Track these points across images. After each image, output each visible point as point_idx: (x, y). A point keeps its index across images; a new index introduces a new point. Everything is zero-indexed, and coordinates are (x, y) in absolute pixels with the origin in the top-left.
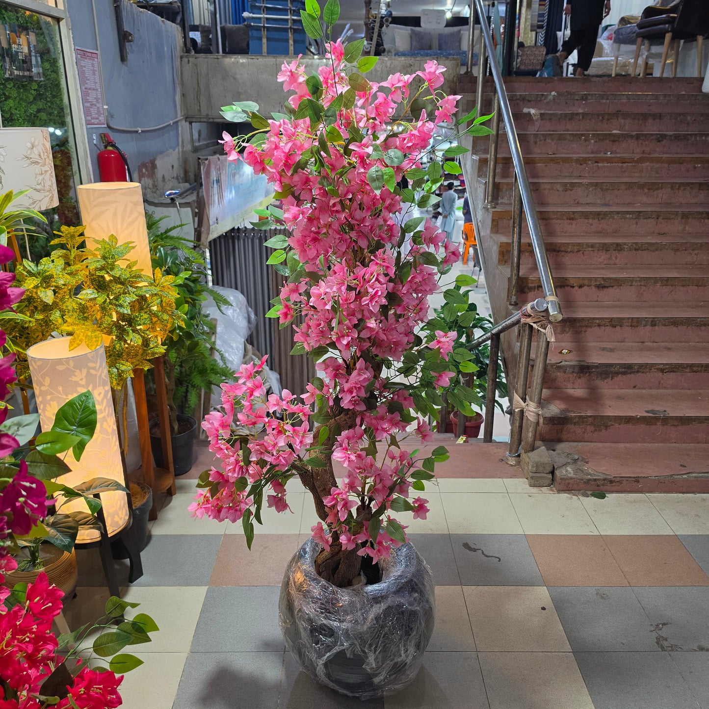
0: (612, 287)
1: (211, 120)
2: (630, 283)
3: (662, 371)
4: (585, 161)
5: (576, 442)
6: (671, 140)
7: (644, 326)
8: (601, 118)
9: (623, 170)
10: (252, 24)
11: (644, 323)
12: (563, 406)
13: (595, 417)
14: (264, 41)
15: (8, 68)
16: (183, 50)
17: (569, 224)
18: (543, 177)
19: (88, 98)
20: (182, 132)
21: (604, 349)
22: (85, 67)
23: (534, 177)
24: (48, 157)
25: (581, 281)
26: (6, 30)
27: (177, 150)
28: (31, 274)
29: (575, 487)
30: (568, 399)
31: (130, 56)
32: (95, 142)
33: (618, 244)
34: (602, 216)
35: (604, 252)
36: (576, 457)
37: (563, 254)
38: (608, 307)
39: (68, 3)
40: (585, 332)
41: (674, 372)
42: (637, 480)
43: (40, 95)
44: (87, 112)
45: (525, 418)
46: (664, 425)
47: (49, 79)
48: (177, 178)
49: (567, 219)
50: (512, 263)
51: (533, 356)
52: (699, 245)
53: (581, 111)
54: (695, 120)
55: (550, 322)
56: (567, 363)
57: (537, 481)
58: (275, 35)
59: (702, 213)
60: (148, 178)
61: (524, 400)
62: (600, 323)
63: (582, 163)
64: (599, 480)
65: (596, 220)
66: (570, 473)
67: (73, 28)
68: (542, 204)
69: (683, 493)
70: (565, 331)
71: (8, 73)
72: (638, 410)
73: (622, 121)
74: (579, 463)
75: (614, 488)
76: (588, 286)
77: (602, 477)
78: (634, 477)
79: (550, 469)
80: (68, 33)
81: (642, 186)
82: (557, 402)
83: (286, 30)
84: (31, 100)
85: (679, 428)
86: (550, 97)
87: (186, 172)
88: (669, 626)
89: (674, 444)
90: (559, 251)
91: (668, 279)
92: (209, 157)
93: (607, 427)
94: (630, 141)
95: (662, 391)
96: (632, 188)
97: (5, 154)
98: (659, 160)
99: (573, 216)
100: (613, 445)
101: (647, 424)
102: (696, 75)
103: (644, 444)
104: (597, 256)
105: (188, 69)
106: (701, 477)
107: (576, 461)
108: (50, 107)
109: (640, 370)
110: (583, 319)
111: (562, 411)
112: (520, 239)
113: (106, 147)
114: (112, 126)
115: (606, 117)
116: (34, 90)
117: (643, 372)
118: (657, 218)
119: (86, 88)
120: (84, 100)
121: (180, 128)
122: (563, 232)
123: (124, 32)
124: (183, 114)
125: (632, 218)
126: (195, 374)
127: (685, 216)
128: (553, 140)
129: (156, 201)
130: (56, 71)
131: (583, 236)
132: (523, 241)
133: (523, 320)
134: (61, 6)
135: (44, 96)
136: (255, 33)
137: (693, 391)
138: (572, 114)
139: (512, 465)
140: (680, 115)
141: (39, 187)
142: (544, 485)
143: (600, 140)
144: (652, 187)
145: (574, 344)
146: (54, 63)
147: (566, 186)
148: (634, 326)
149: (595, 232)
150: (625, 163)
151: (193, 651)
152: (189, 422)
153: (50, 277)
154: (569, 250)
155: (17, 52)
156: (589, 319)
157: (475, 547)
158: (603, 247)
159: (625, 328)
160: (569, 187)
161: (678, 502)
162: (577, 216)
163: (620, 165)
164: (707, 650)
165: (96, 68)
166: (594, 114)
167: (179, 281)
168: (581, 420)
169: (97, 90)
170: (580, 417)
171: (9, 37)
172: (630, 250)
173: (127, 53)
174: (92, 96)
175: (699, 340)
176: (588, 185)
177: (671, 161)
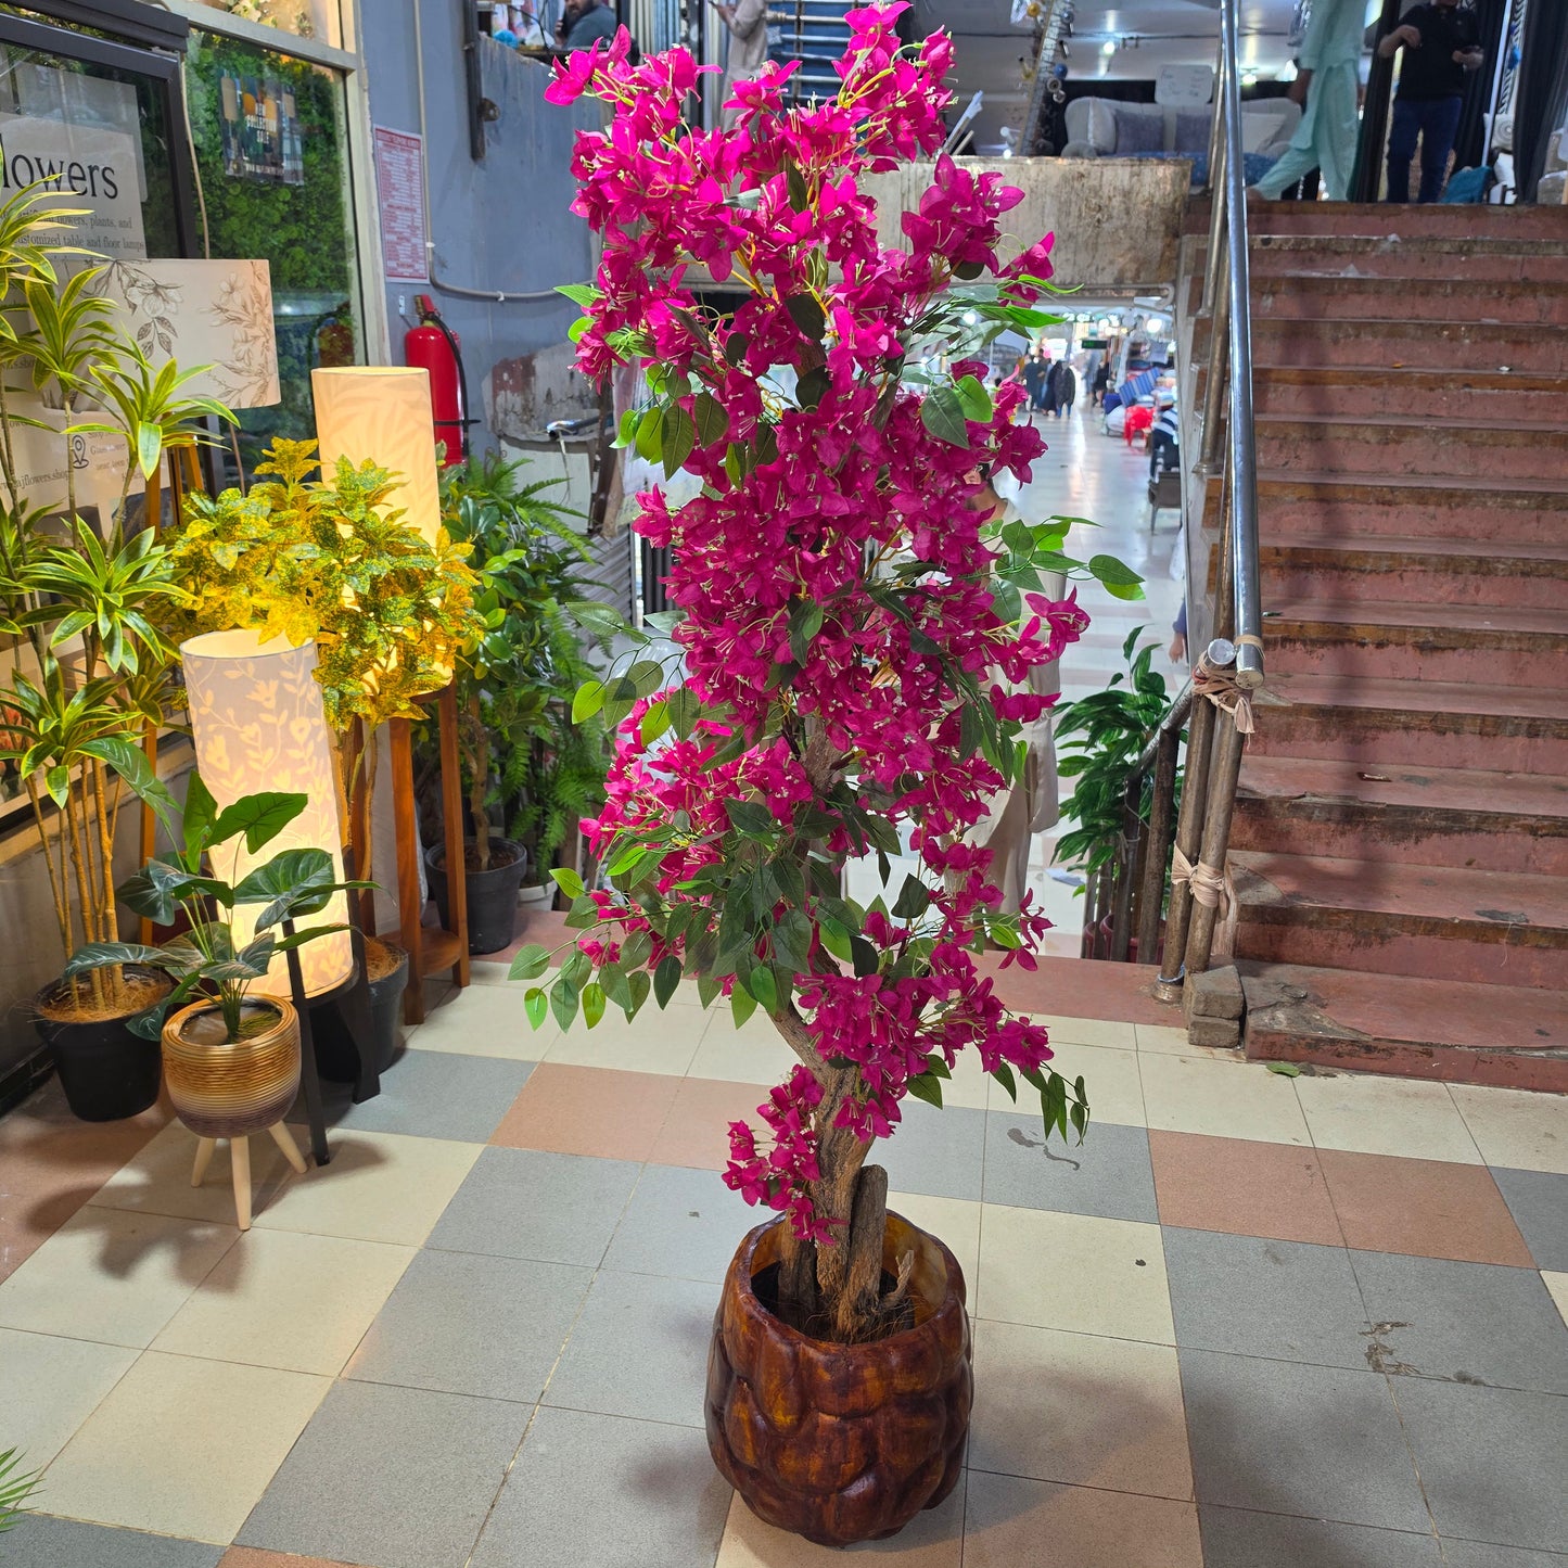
0: (1454, 649)
2: (1495, 645)
3: (1533, 831)
4: (1441, 381)
5: (1313, 965)
7: (1513, 735)
8: (1495, 292)
9: (1530, 405)
11: (1510, 728)
12: (1290, 886)
13: (1357, 914)
15: (233, 157)
17: (1381, 514)
18: (1342, 414)
19: (393, 224)
21: (1410, 779)
22: (391, 164)
23: (1319, 414)
24: (263, 312)
25: (1381, 633)
26: (235, 89)
28: (201, 514)
29: (1286, 1052)
30: (1307, 874)
31: (492, 150)
32: (402, 311)
33: (1481, 560)
34: (1457, 500)
35: (1450, 576)
36: (1303, 993)
37: (1354, 575)
38: (1437, 692)
39: (365, 42)
40: (1374, 739)
41: (1560, 835)
42: (1428, 1051)
43: (297, 213)
44: (390, 252)
45: (1193, 902)
46: (1516, 945)
47: (316, 184)
48: (581, 399)
49: (1378, 503)
50: (1220, 584)
53: (1453, 276)
56: (1315, 799)
57: (1206, 1033)
60: (513, 392)
62: (1409, 722)
63: (1433, 386)
64: (1339, 1041)
65: (1445, 509)
66: (1280, 1023)
67: (373, 89)
68: (1331, 470)
69: (1535, 1090)
70: (1328, 735)
71: (232, 167)
72: (1460, 909)
73: (1546, 301)
74: (1306, 1005)
75: (1374, 1064)
76: (1397, 645)
77: (1348, 1036)
78: (1421, 1044)
79: (1235, 1009)
80: (361, 99)
82: (1283, 879)
84: (276, 221)
85: (1551, 954)
86: (1385, 246)
88: (1409, 1330)
89: (1539, 990)
90: (1345, 569)
93: (1383, 938)
94: (1554, 343)
95: (1531, 877)
96: (1539, 443)
97: (179, 300)
99: (1389, 497)
100: (1396, 979)
101: (1477, 940)
103: (1470, 984)
104: (1431, 585)
107: (1299, 1001)
108: (314, 237)
110: (1370, 711)
111: (1286, 896)
113: (422, 322)
114: (439, 281)
115: (1508, 291)
116: (284, 203)
117: (1489, 832)
119: (390, 206)
120: (386, 228)
122: (1366, 530)
123: (481, 99)
125: (1527, 508)
128: (1375, 337)
129: (523, 437)
130: (334, 171)
131: (1409, 540)
133: (1195, 689)
134: (351, 48)
135: (303, 216)
138: (1431, 282)
139: (1164, 1002)
141: (239, 365)
142: (1222, 1043)
143: (1484, 339)
145: (1349, 764)
146: (330, 156)
147: (1387, 433)
148: (1488, 735)
149: (1441, 534)
150: (1534, 389)
151: (429, 1247)
152: (512, 852)
153: (235, 521)
154: (1368, 567)
155: (254, 131)
156: (1383, 712)
157: (1033, 1138)
158: (1447, 564)
159: (1468, 738)
160: (1391, 436)
161: (1516, 1106)
162: (1400, 497)
163: (1522, 393)
164: (1476, 1383)
165: (415, 168)
166: (1477, 284)
167: (497, 564)
168: (1325, 918)
169: (414, 210)
170: (1323, 911)
171: (242, 102)
172: (1511, 574)
173: (483, 143)
174: (402, 222)
176: (1437, 433)
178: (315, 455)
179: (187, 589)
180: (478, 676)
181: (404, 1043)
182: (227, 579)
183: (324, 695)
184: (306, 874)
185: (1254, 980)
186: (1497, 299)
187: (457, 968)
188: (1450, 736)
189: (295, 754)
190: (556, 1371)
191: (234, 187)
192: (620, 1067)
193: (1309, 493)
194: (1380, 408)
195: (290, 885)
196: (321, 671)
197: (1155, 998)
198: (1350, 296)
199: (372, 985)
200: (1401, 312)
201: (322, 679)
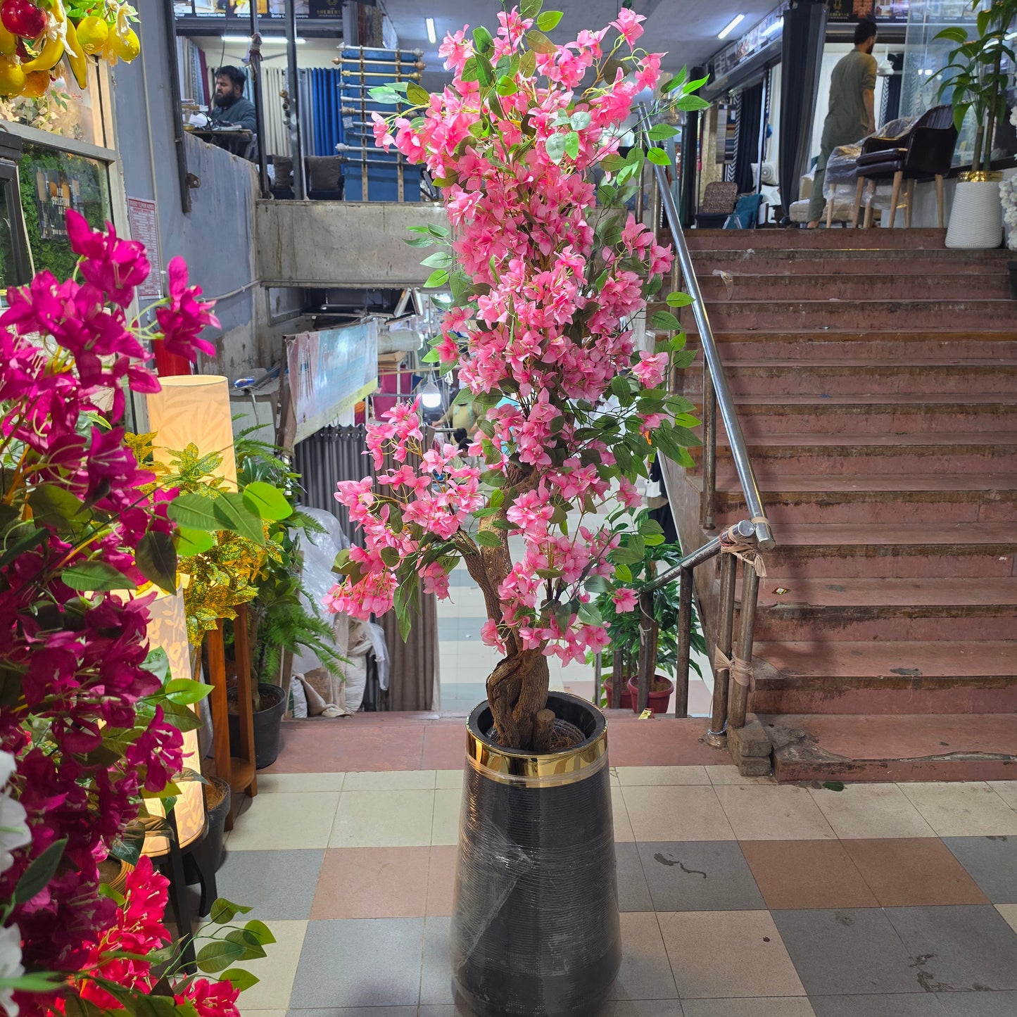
0: (839, 504)
1: (296, 285)
2: (861, 499)
3: (910, 615)
4: (795, 338)
5: (801, 713)
6: (907, 310)
7: (884, 556)
8: (813, 282)
9: (846, 350)
10: (349, 159)
12: (781, 665)
13: (824, 679)
14: (365, 180)
15: (45, 226)
16: (259, 194)
17: (778, 421)
18: (743, 360)
20: (256, 300)
21: (831, 587)
22: (138, 221)
23: (728, 360)
25: (797, 496)
26: (45, 180)
27: (249, 325)
29: (802, 775)
30: (787, 655)
31: (195, 206)
32: (148, 318)
33: (843, 448)
34: (820, 411)
35: (826, 458)
36: (802, 734)
37: (771, 460)
38: (835, 531)
39: (120, 142)
40: (806, 564)
41: (925, 617)
42: (884, 764)
45: (731, 681)
46: (916, 689)
48: (249, 362)
49: (776, 415)
50: (706, 473)
51: (738, 597)
52: (950, 447)
53: (787, 273)
54: (938, 284)
55: (760, 552)
56: (783, 606)
57: (751, 768)
58: (379, 173)
59: (953, 406)
60: (212, 363)
61: (730, 656)
62: (825, 552)
63: (791, 341)
64: (833, 764)
65: (813, 416)
66: (795, 756)
67: (126, 173)
68: (742, 395)
69: (947, 781)
70: (779, 563)
71: (45, 233)
72: (881, 669)
73: (842, 286)
74: (806, 742)
75: (854, 777)
76: (807, 503)
77: (841, 760)
78: (880, 761)
79: (767, 751)
80: (119, 179)
81: (871, 371)
82: (774, 659)
83: (394, 167)
85: (938, 692)
86: (746, 256)
87: (260, 353)
88: (935, 958)
89: (931, 716)
90: (766, 457)
91: (911, 494)
92: (296, 335)
93: (841, 693)
94: (853, 312)
95: (911, 643)
96: (858, 373)
98: (893, 337)
99: (782, 411)
100: (850, 717)
101: (894, 688)
102: (936, 224)
103: (892, 716)
104: (816, 464)
105: (265, 219)
106: (969, 758)
107: (801, 739)
109: (882, 615)
110: (802, 547)
111: (781, 672)
112: (714, 441)
115: (821, 281)
117: (885, 618)
118: (894, 414)
121: (254, 296)
122: (770, 431)
123: (187, 174)
124: (258, 277)
125: (860, 414)
126: (275, 627)
128: (751, 311)
131: (797, 437)
132: (718, 443)
133: (723, 549)
134: (111, 146)
136: (352, 171)
137: (953, 643)
138: (776, 277)
139: (716, 748)
140: (918, 277)
142: (761, 773)
143: (813, 311)
144: (887, 372)
145: (793, 580)
147: (771, 372)
148: (870, 556)
149: (813, 432)
150: (847, 340)
151: (294, 1007)
152: (274, 693)
154: (779, 456)
155: (57, 207)
156: (809, 547)
157: (671, 859)
158: (824, 451)
159: (858, 559)
160: (775, 373)
161: (940, 793)
162: (788, 411)
163: (841, 343)
164: (987, 990)
165: (152, 222)
166: (803, 278)
168: (806, 683)
169: (152, 250)
170: (805, 679)
171: (49, 188)
172: (860, 455)
173: (190, 202)
175: (957, 574)
176: (800, 370)
177: (908, 338)
183: (187, 623)
185: (772, 729)
186: (815, 287)
188: (849, 558)
191: (46, 246)
194: (762, 355)
197: (710, 745)
200: (762, 296)
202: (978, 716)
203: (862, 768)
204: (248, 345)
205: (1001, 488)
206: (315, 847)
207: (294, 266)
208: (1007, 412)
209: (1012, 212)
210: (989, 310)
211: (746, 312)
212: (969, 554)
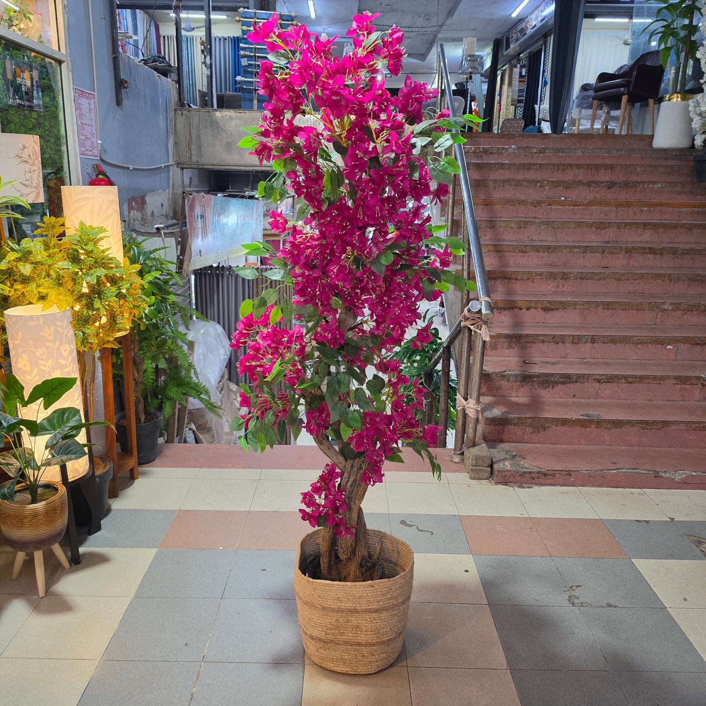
0: (558, 309)
1: (201, 167)
2: (574, 307)
3: (599, 381)
4: (538, 203)
5: (517, 442)
6: (620, 187)
7: (585, 343)
8: (556, 168)
9: (575, 212)
10: (244, 87)
11: (584, 340)
12: (504, 409)
13: (533, 418)
14: (255, 102)
16: (178, 104)
17: (522, 256)
18: (501, 217)
19: (83, 131)
20: (173, 175)
21: (547, 363)
22: (82, 104)
23: (491, 218)
24: (37, 159)
25: (528, 304)
26: (12, 65)
27: (167, 191)
29: (512, 479)
30: (510, 404)
31: (125, 102)
32: (87, 171)
33: (564, 273)
34: (551, 250)
35: (552, 280)
36: (515, 454)
37: (514, 281)
38: (553, 327)
39: (70, 50)
40: (530, 347)
41: (609, 382)
42: (569, 473)
43: (40, 124)
44: (82, 144)
45: (467, 417)
46: (598, 428)
47: (48, 111)
48: (166, 216)
49: (520, 252)
52: (640, 275)
53: (538, 162)
54: (644, 171)
56: (510, 372)
57: (477, 474)
59: (645, 249)
60: (137, 211)
61: (466, 399)
62: (544, 339)
63: (536, 205)
64: (533, 472)
65: (546, 254)
66: (507, 467)
67: (73, 71)
68: (498, 240)
69: (614, 487)
70: (512, 346)
71: (11, 101)
72: (574, 415)
73: (576, 171)
74: (517, 458)
75: (548, 481)
76: (535, 308)
77: (536, 470)
78: (566, 471)
79: (488, 462)
80: (68, 75)
81: (590, 225)
82: (501, 407)
84: (31, 127)
85: (613, 431)
86: (510, 150)
87: (175, 212)
88: (582, 587)
89: (608, 447)
90: (510, 279)
91: (608, 304)
92: (193, 193)
93: (544, 428)
94: (582, 188)
95: (600, 400)
96: (581, 226)
99: (524, 249)
100: (551, 446)
101: (582, 427)
102: (650, 133)
103: (581, 446)
104: (545, 285)
105: (181, 121)
106: (630, 472)
107: (513, 457)
108: (47, 135)
109: (579, 380)
110: (528, 335)
111: (504, 413)
113: (97, 176)
114: (104, 158)
115: (561, 167)
116: (34, 119)
117: (581, 382)
118: (603, 253)
119: (81, 123)
120: (80, 133)
121: (171, 172)
122: (516, 264)
123: (120, 79)
124: (175, 160)
125: (578, 252)
127: (629, 251)
128: (511, 186)
129: (143, 231)
130: (56, 106)
131: (534, 267)
133: (463, 323)
134: (63, 51)
135: (43, 125)
136: (247, 95)
137: (628, 401)
138: (530, 164)
139: (456, 463)
140: (630, 166)
141: (27, 183)
142: (484, 478)
143: (554, 186)
144: (601, 226)
145: (521, 358)
146: (54, 98)
147: (520, 224)
148: (575, 343)
149: (546, 264)
150: (576, 206)
151: (137, 596)
152: (155, 415)
153: (30, 253)
154: (519, 278)
155: (21, 85)
156: (533, 335)
157: (411, 523)
158: (551, 276)
159: (568, 345)
160: (523, 225)
161: (607, 494)
162: (529, 249)
163: (571, 207)
164: (615, 607)
165: (92, 107)
166: (549, 165)
167: (149, 277)
168: (520, 421)
169: (92, 126)
170: (519, 419)
171: (15, 71)
172: (576, 279)
173: (122, 99)
174: (87, 130)
175: (637, 358)
176: (540, 223)
177: (619, 205)
178: (63, 225)
179: (6, 285)
180: (142, 328)
181: (110, 506)
182: (26, 280)
183: (75, 334)
184: (68, 420)
185: (494, 450)
186: (557, 171)
187: (132, 471)
188: (560, 344)
189: (62, 362)
190: (209, 646)
191: (12, 110)
192: (217, 509)
193: (492, 248)
194: (516, 215)
195: (61, 425)
196: (74, 322)
197: (452, 461)
198: (499, 170)
199: (97, 477)
200: (520, 177)
201: (74, 326)
202: (641, 448)
203: (553, 475)
204: (166, 205)
205: (673, 302)
206: (172, 508)
207: (200, 154)
208: (683, 254)
209: (697, 121)
210: (678, 188)
211: (507, 186)
212: (645, 343)
